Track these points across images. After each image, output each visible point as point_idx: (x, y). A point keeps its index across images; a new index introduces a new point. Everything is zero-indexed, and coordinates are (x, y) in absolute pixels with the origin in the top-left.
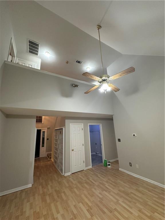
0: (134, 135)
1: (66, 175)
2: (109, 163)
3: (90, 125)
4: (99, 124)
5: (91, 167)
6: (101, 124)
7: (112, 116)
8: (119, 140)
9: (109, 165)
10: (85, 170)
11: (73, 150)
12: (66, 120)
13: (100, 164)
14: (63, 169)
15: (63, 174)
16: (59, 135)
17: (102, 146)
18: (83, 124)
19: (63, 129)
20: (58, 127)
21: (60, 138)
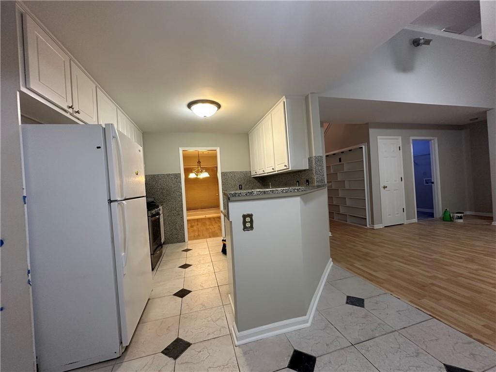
1: (376, 227)
2: (459, 215)
3: (413, 140)
4: (431, 138)
5: (415, 220)
6: (437, 139)
9: (461, 218)
11: (385, 187)
12: (370, 130)
13: (429, 219)
14: (366, 219)
15: (368, 226)
16: (343, 164)
17: (434, 186)
18: (400, 138)
19: (362, 148)
20: (337, 150)
21: (346, 169)
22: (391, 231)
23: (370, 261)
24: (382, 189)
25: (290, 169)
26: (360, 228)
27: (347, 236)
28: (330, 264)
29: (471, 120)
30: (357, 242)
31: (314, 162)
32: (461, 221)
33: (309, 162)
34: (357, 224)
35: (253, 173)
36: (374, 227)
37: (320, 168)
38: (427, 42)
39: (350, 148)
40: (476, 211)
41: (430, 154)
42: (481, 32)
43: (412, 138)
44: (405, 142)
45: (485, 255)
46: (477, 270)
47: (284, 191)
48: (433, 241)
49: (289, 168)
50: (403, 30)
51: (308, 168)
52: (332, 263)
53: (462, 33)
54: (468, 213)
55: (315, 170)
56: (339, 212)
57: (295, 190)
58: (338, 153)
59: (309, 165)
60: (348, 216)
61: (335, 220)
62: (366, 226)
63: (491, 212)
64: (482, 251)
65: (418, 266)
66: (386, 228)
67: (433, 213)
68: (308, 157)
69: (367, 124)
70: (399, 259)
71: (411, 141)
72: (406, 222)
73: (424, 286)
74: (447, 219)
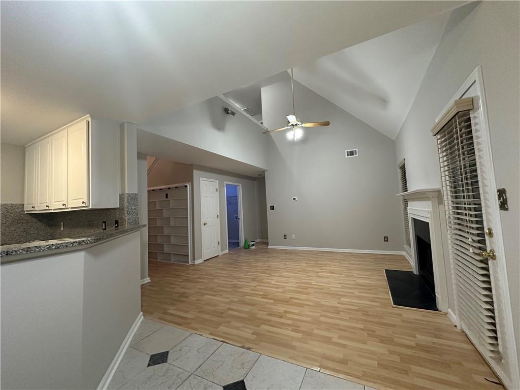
0: (294, 199)
1: (197, 262)
2: (253, 243)
3: (226, 184)
4: (237, 184)
5: (227, 251)
6: (241, 186)
7: (264, 171)
8: (272, 208)
9: (253, 245)
10: (220, 255)
11: (205, 224)
12: (194, 171)
13: (237, 248)
14: (188, 255)
15: (190, 263)
16: (169, 200)
17: (240, 221)
18: (217, 181)
19: (187, 186)
20: (163, 185)
21: (171, 206)
22: (209, 264)
23: (184, 301)
24: (202, 225)
25: (90, 208)
26: (182, 266)
27: (167, 278)
28: (140, 318)
29: (259, 175)
30: (176, 283)
31: (126, 200)
32: (254, 247)
33: (120, 199)
34: (179, 262)
35: (28, 208)
36: (194, 263)
37: (133, 207)
38: (233, 114)
39: (176, 185)
40: (262, 239)
41: (237, 196)
42: (262, 120)
43: (226, 182)
44: (221, 185)
45: (262, 273)
46: (255, 287)
47: (54, 247)
48: (235, 268)
49: (89, 206)
50: (217, 96)
51: (118, 207)
52: (142, 317)
53: (254, 115)
54: (258, 240)
55: (126, 209)
56: (163, 251)
57: (75, 244)
58: (164, 189)
59: (120, 204)
60: (171, 255)
61: (158, 260)
62: (188, 263)
63: (267, 239)
64: (261, 270)
65: (221, 295)
66: (205, 263)
67: (239, 243)
68: (119, 193)
69: (192, 165)
70: (210, 292)
71: (225, 185)
72: (221, 253)
73: (222, 313)
74: (247, 247)
